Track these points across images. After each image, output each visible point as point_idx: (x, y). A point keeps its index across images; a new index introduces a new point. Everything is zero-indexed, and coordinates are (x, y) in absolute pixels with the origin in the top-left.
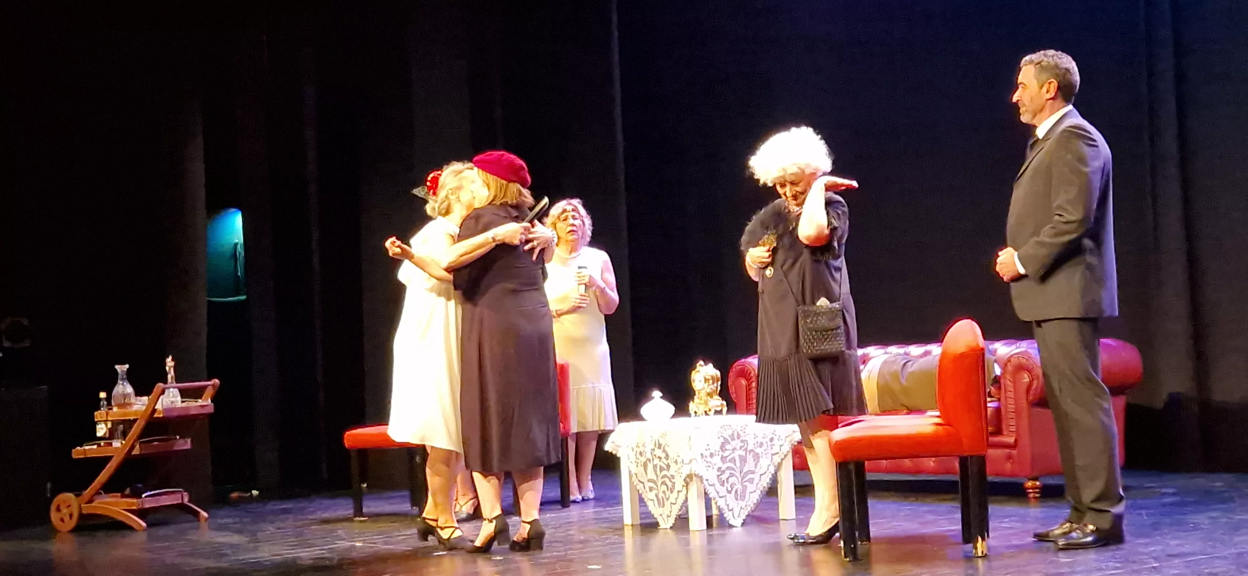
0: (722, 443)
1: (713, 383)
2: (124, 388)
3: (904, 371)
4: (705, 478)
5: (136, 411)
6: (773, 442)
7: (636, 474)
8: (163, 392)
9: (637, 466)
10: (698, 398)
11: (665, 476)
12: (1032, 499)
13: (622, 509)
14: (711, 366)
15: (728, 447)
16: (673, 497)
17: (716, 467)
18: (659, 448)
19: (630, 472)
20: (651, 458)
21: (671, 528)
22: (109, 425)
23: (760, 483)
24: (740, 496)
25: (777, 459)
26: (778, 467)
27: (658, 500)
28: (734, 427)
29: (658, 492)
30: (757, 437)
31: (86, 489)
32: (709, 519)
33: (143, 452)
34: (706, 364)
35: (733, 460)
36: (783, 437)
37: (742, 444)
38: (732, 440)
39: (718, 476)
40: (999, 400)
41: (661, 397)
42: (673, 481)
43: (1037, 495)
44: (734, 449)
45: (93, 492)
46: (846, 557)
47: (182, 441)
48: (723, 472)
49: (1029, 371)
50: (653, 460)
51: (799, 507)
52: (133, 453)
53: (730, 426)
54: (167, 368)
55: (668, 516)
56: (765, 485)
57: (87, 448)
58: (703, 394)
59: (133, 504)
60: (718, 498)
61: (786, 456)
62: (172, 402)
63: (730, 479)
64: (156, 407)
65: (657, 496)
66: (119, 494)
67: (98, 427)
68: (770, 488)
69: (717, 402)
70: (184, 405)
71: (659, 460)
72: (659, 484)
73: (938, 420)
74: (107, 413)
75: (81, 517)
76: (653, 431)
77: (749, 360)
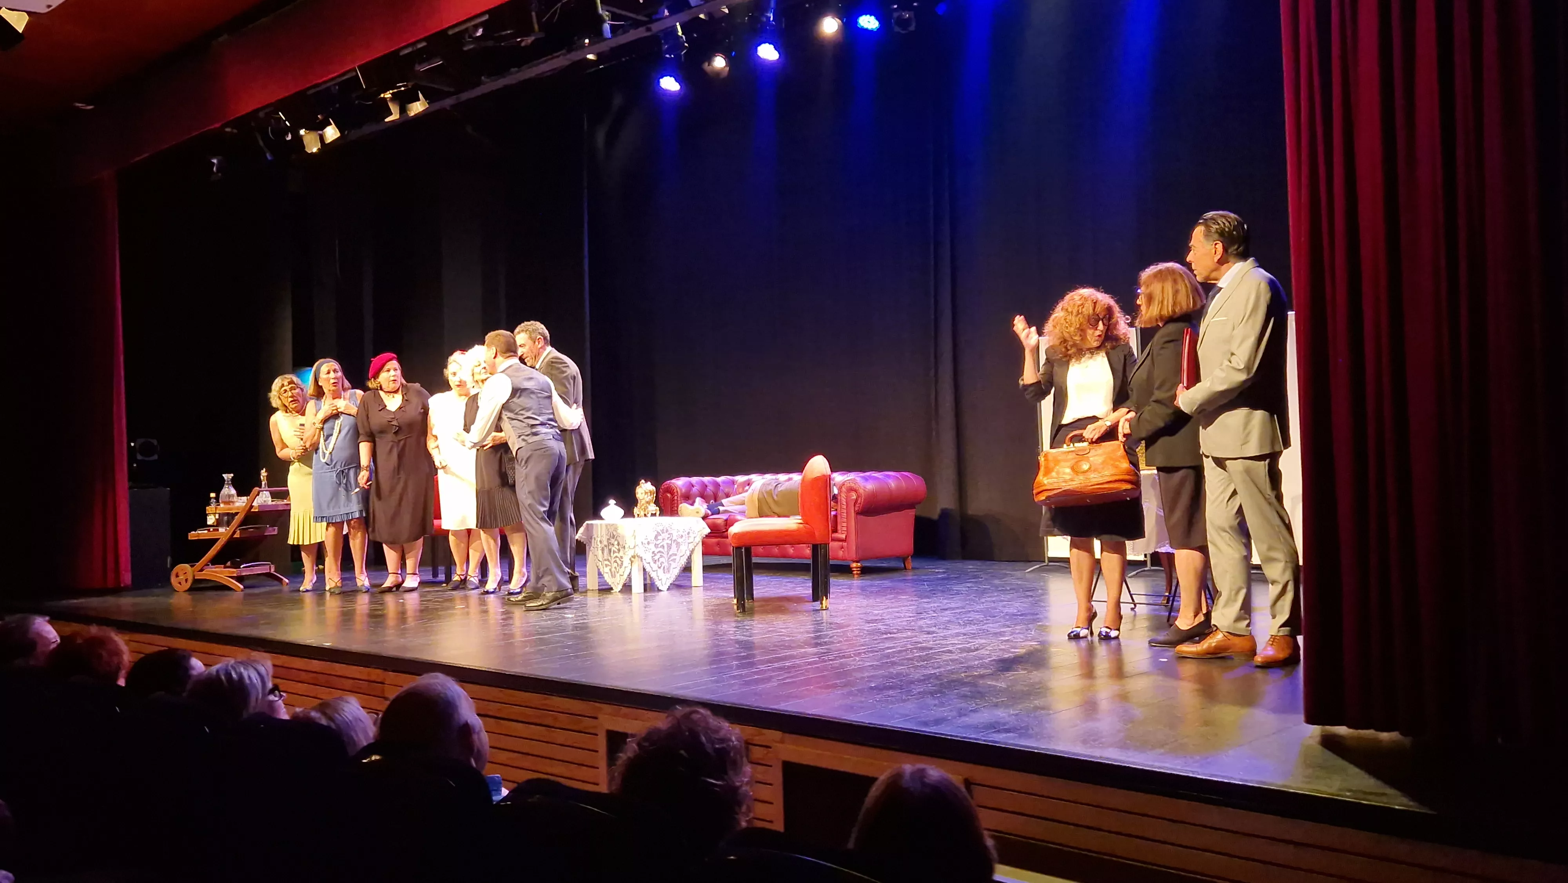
0: (656, 536)
1: (651, 495)
2: (229, 490)
3: (776, 490)
4: (644, 558)
5: (238, 507)
6: (690, 535)
7: (596, 556)
8: (258, 495)
9: (597, 550)
11: (616, 557)
12: (856, 576)
15: (659, 538)
16: (621, 571)
17: (651, 551)
18: (613, 538)
19: (594, 554)
20: (607, 545)
21: (619, 592)
22: (217, 516)
23: (680, 563)
24: (667, 570)
25: (691, 547)
26: (692, 552)
27: (611, 573)
28: (664, 525)
29: (612, 568)
30: (679, 532)
31: (198, 561)
32: (645, 585)
33: (243, 536)
34: (646, 481)
35: (663, 547)
36: (696, 532)
37: (669, 536)
38: (663, 534)
39: (652, 557)
40: (836, 510)
41: (615, 504)
42: (622, 560)
43: (859, 572)
44: (663, 539)
45: (204, 564)
46: (738, 610)
47: (271, 529)
48: (655, 555)
49: (856, 491)
51: (705, 579)
52: (235, 536)
53: (661, 524)
54: (261, 477)
55: (618, 584)
56: (683, 564)
57: (200, 532)
59: (233, 572)
60: (652, 572)
61: (697, 544)
62: (265, 501)
63: (660, 559)
64: (253, 504)
65: (610, 570)
66: (223, 566)
67: (208, 518)
68: (685, 566)
69: (653, 508)
70: (274, 503)
71: (612, 546)
72: (612, 562)
73: (800, 521)
74: (216, 508)
75: (196, 581)
76: (609, 527)
77: (674, 481)
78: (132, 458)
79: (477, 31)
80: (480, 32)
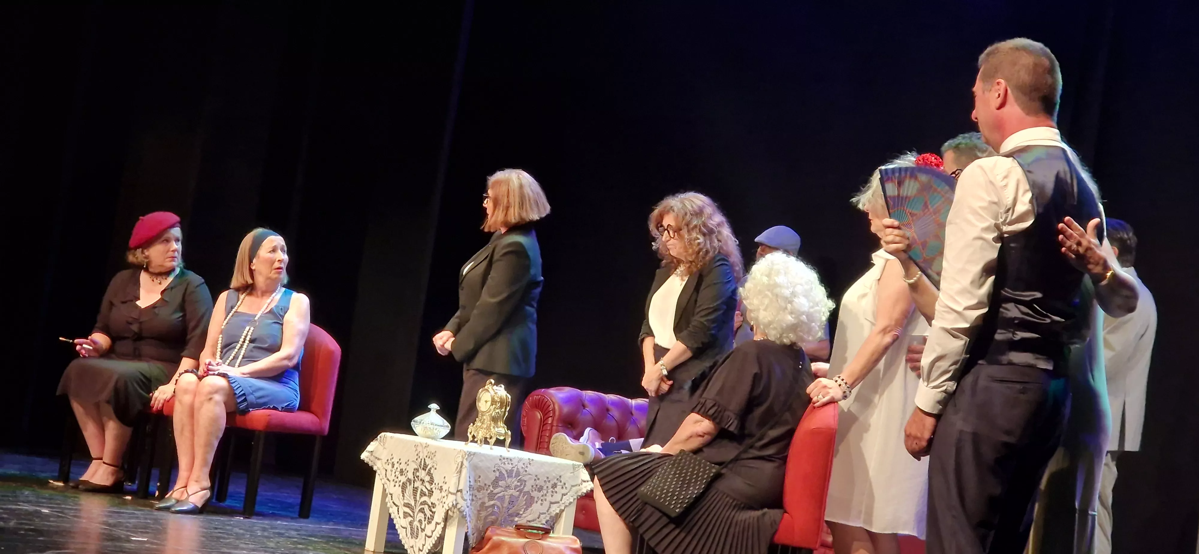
0: (496, 478)
1: (501, 408)
7: (391, 494)
9: (395, 486)
10: (480, 420)
11: (424, 503)
13: (367, 531)
15: (501, 483)
16: (429, 528)
17: (482, 504)
18: (424, 469)
20: (413, 479)
25: (555, 509)
26: (556, 518)
27: (412, 528)
28: (515, 462)
29: (414, 521)
30: (539, 479)
34: (497, 384)
35: (503, 499)
36: (568, 485)
37: (519, 484)
38: (508, 477)
42: (433, 510)
44: (507, 487)
48: (489, 510)
50: (414, 482)
53: (511, 460)
55: (420, 550)
58: (487, 418)
61: (566, 507)
65: (411, 523)
69: (502, 430)
71: (421, 482)
76: (419, 449)
77: (552, 391)
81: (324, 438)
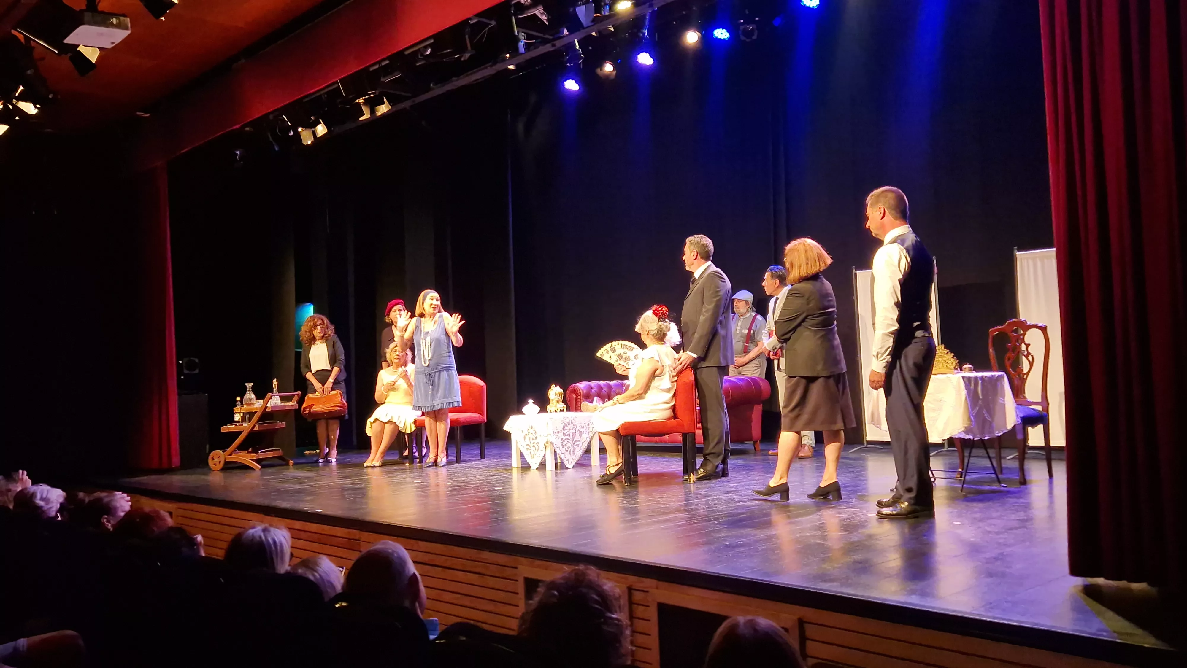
0: (564, 426)
1: (560, 396)
2: (250, 395)
4: (555, 444)
5: (257, 407)
7: (519, 442)
8: (271, 398)
9: (520, 438)
10: (552, 404)
11: (534, 443)
13: (512, 460)
14: (558, 387)
15: (566, 428)
16: (538, 453)
17: (560, 438)
18: (532, 429)
19: (516, 441)
21: (537, 469)
22: (242, 415)
23: (582, 447)
24: (572, 453)
25: (591, 435)
26: (592, 439)
27: (530, 455)
28: (570, 418)
29: (531, 451)
30: (581, 423)
31: (228, 448)
32: (556, 464)
33: (259, 430)
34: (556, 386)
35: (569, 435)
37: (574, 427)
38: (569, 425)
39: (561, 443)
41: (533, 403)
42: (538, 445)
44: (569, 429)
45: (232, 450)
46: (625, 483)
47: (281, 423)
48: (564, 441)
50: (528, 435)
51: (601, 459)
52: (254, 429)
53: (568, 418)
54: (274, 385)
55: (536, 463)
56: (585, 447)
57: (230, 427)
58: (554, 402)
59: (254, 456)
60: (561, 454)
61: (595, 433)
62: (276, 403)
63: (567, 444)
64: (267, 406)
65: (530, 453)
66: (246, 451)
67: (235, 416)
68: (587, 449)
69: (562, 405)
70: (282, 404)
71: (531, 435)
72: (531, 446)
74: (241, 409)
75: (226, 463)
76: (528, 420)
77: (577, 384)
78: (180, 372)
79: (427, 51)
80: (429, 51)
81: (486, 424)
